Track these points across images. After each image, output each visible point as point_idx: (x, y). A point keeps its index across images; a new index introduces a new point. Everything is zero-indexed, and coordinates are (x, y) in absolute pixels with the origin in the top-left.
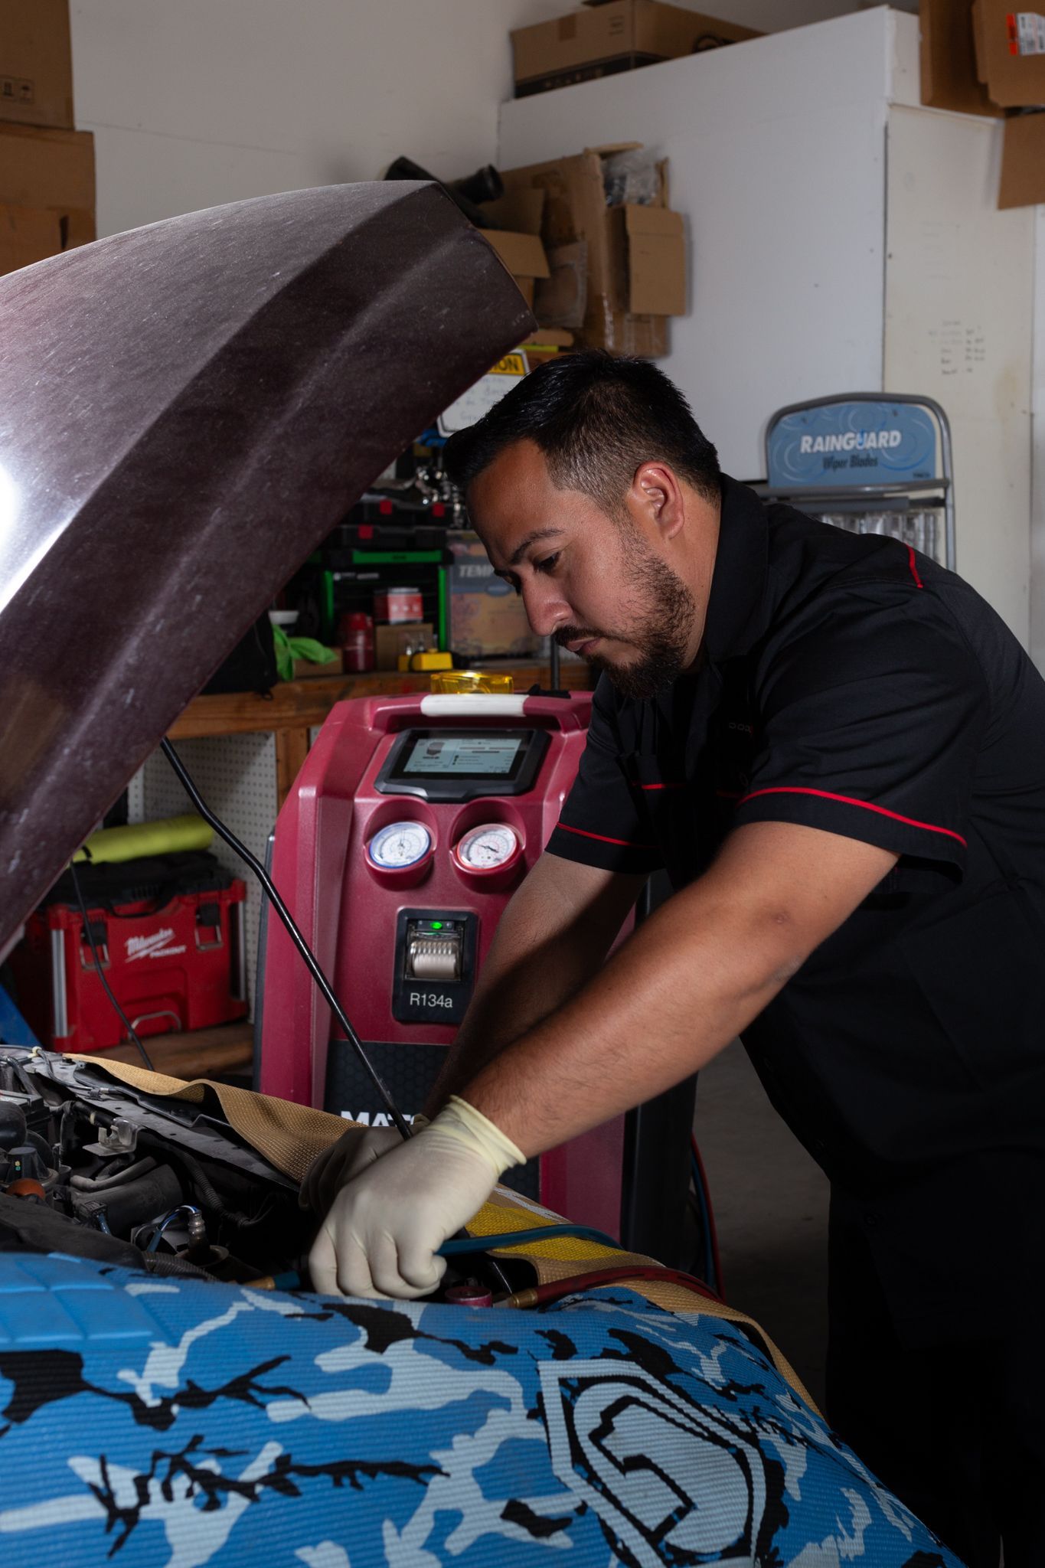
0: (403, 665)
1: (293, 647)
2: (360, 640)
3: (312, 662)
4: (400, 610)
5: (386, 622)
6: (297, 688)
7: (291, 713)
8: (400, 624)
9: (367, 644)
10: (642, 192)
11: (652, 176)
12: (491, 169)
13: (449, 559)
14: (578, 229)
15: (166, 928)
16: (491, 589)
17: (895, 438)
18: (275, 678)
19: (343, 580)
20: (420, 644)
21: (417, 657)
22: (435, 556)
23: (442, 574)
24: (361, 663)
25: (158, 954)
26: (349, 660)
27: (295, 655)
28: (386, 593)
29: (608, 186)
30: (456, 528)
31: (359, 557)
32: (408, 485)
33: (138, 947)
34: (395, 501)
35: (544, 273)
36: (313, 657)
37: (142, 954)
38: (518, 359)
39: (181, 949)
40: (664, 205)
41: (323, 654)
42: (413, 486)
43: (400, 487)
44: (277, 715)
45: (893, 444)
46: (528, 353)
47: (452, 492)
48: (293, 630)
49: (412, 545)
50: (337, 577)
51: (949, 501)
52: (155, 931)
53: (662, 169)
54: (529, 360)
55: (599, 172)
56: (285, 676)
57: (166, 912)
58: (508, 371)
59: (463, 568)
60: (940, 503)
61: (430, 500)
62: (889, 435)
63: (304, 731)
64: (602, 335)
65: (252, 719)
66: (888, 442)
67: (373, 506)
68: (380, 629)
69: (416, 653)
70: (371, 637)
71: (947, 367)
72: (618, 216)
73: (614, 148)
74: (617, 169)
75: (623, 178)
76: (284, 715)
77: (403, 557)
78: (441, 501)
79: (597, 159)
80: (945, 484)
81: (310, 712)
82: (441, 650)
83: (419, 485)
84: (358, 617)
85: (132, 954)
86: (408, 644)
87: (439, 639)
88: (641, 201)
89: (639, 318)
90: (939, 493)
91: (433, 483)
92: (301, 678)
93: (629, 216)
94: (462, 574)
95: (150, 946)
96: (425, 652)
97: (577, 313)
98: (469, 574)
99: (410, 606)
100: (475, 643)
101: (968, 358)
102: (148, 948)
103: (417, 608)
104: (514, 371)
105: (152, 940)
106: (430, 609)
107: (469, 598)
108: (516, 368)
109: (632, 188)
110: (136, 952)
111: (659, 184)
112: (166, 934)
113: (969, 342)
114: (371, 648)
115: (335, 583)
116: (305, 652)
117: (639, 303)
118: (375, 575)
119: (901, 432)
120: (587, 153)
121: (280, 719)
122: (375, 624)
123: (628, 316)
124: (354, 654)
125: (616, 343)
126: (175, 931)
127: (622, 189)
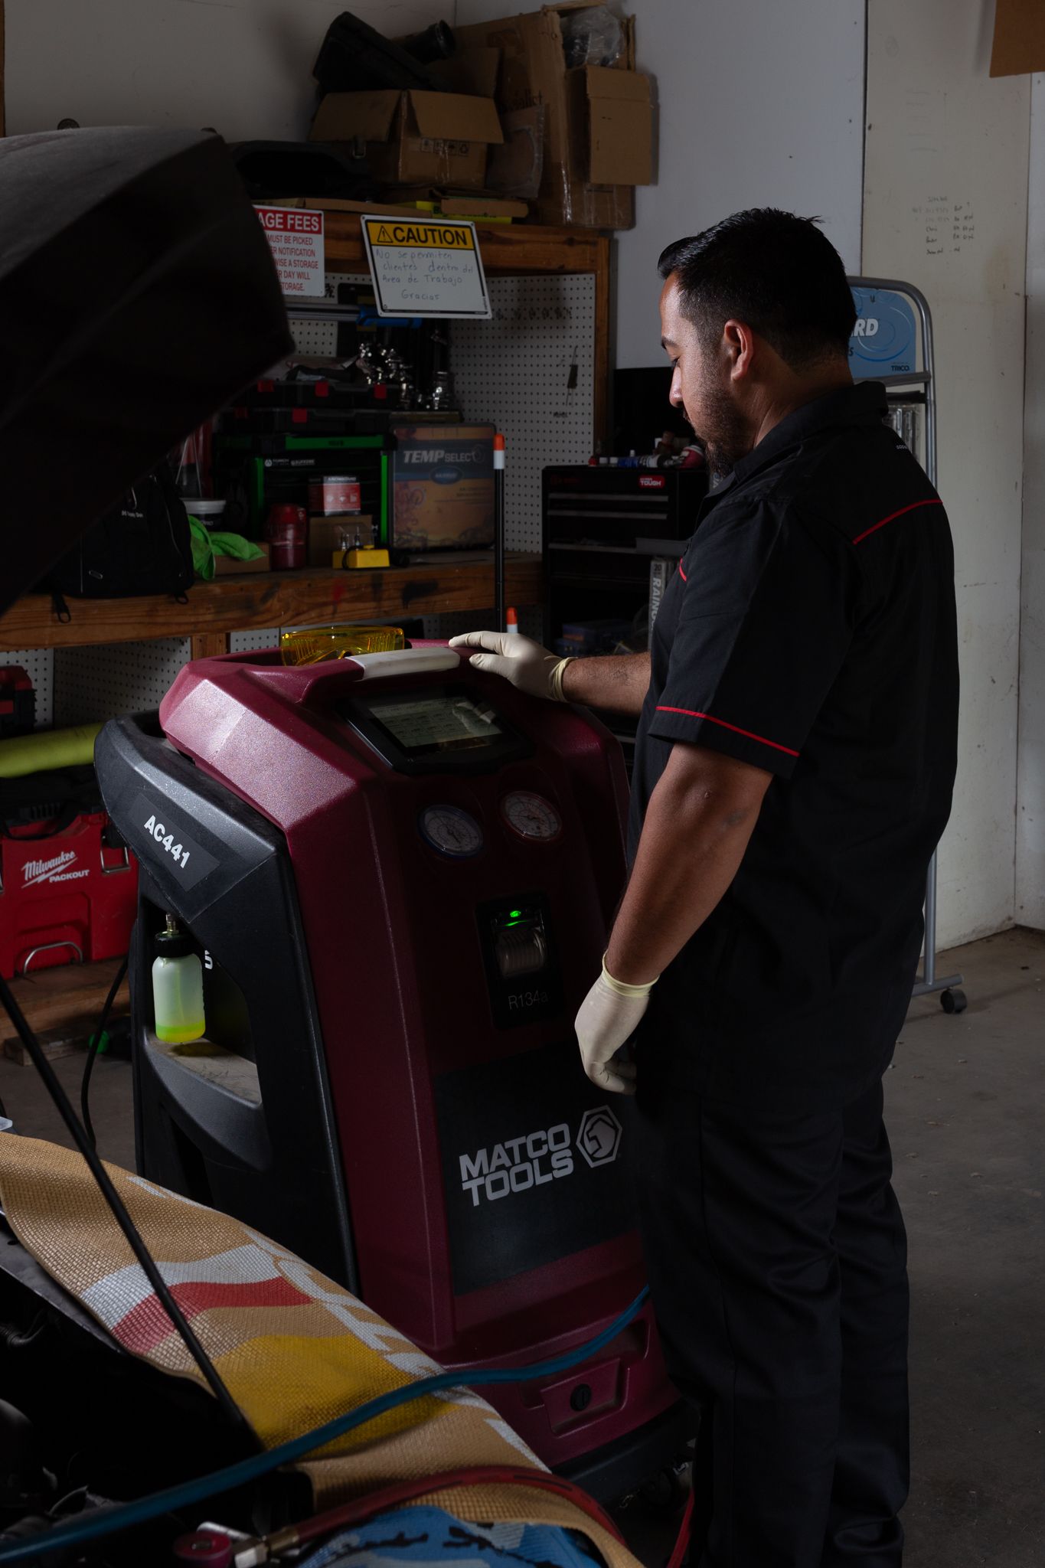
0: (337, 560)
1: (213, 542)
2: (290, 534)
3: (236, 559)
4: (336, 499)
5: (321, 513)
6: (216, 589)
7: (209, 617)
8: (334, 515)
9: (296, 539)
10: (605, 53)
11: (617, 35)
12: (443, 24)
13: (392, 445)
14: (535, 94)
15: (67, 851)
16: (438, 476)
17: (872, 325)
18: (192, 577)
19: (274, 467)
20: (357, 538)
21: (351, 553)
22: (376, 441)
23: (384, 459)
24: (290, 559)
25: (57, 879)
26: (276, 557)
27: (216, 550)
28: (322, 482)
29: (568, 45)
30: (402, 409)
31: (292, 443)
32: (347, 365)
33: (36, 871)
34: (332, 382)
35: (498, 138)
36: (236, 554)
37: (40, 879)
38: (467, 231)
39: (86, 872)
40: (629, 66)
41: (247, 550)
42: (353, 365)
43: (339, 368)
44: (193, 619)
45: (869, 333)
46: (477, 224)
47: (399, 370)
48: (217, 523)
49: (351, 430)
50: (268, 463)
51: (931, 396)
52: (57, 855)
53: (628, 27)
54: (477, 232)
55: (557, 30)
56: (205, 575)
57: (67, 833)
58: (455, 245)
59: (407, 454)
60: (919, 398)
61: (375, 379)
62: (866, 322)
63: (223, 636)
64: (560, 206)
65: (163, 624)
66: (865, 330)
67: (309, 388)
68: (313, 521)
69: (353, 548)
70: (303, 531)
71: (932, 247)
72: (577, 81)
73: (576, 6)
74: (578, 28)
75: (584, 38)
76: (201, 619)
77: (342, 443)
78: (386, 380)
79: (556, 17)
80: (925, 378)
81: (229, 615)
82: (379, 546)
83: (359, 363)
84: (288, 509)
85: (30, 880)
86: (344, 539)
87: (379, 532)
88: (604, 63)
89: (601, 188)
90: (920, 387)
91: (377, 360)
92: (223, 577)
93: (589, 79)
94: (407, 460)
95: (50, 870)
96: (361, 548)
97: (533, 181)
98: (414, 460)
99: (348, 496)
100: (419, 535)
101: (956, 237)
102: (46, 872)
103: (354, 498)
104: (462, 244)
105: (51, 864)
106: (370, 498)
107: (413, 486)
108: (465, 242)
109: (595, 49)
110: (33, 878)
111: (625, 44)
112: (69, 856)
113: (957, 219)
114: (301, 543)
115: (266, 469)
116: (228, 548)
117: (598, 173)
118: (311, 462)
119: (878, 320)
120: (545, 11)
121: (196, 623)
122: (309, 515)
123: (588, 186)
124: (284, 549)
125: (573, 215)
126: (77, 854)
127: (584, 50)
